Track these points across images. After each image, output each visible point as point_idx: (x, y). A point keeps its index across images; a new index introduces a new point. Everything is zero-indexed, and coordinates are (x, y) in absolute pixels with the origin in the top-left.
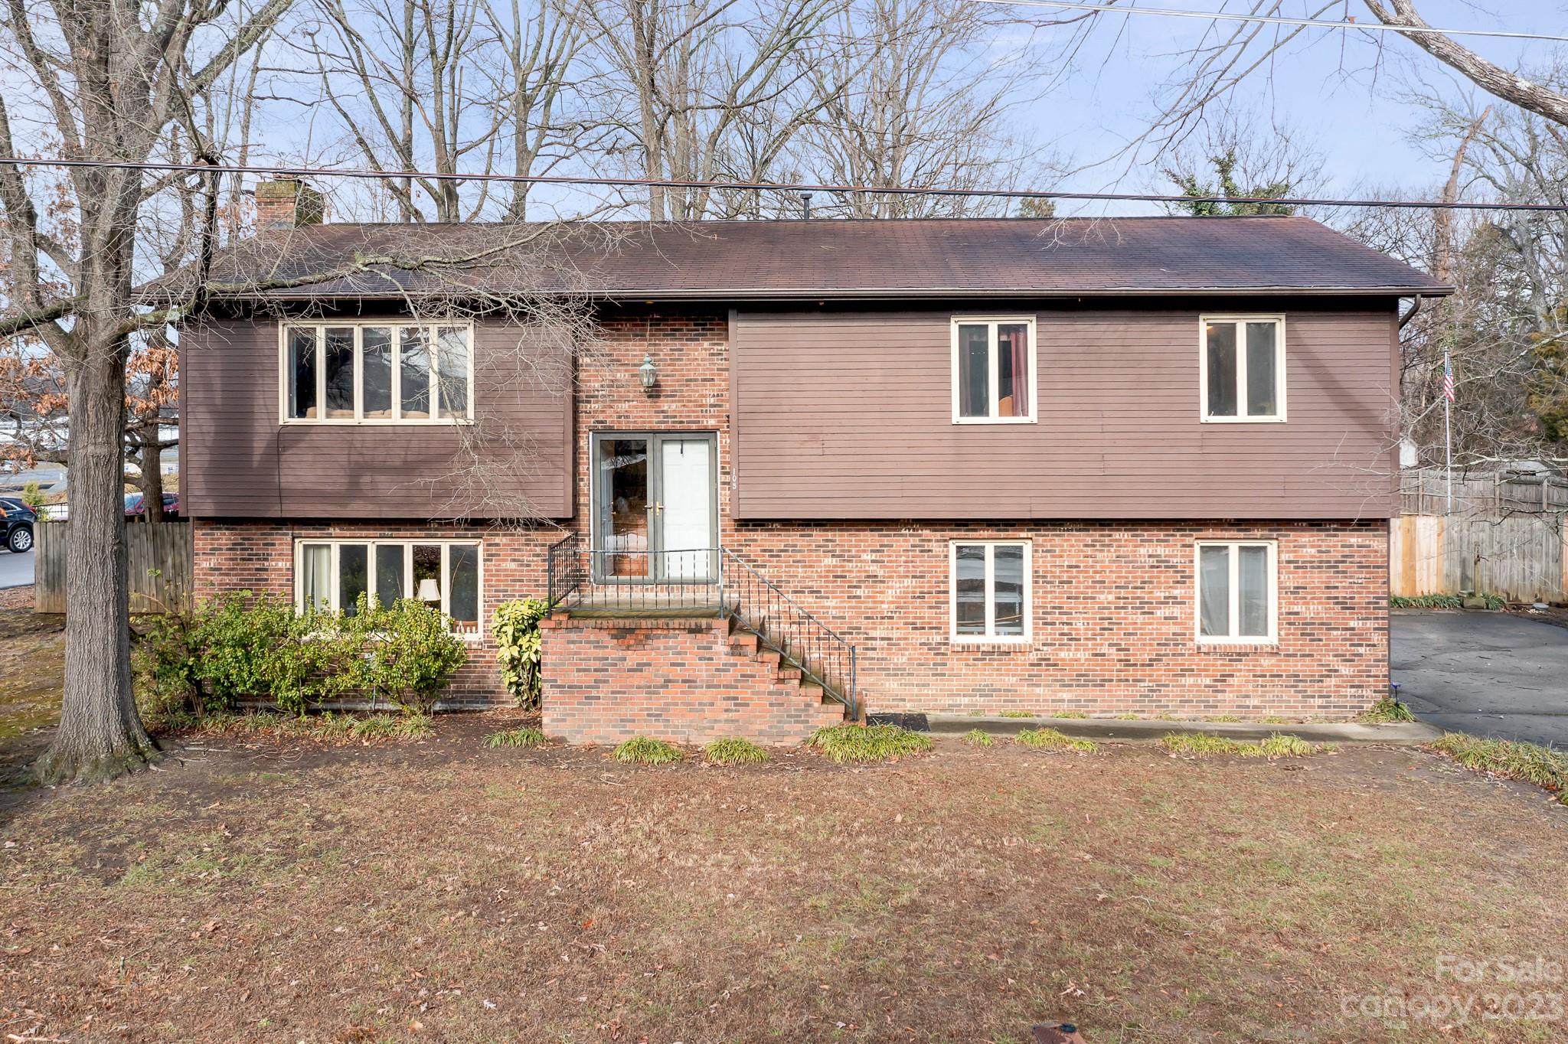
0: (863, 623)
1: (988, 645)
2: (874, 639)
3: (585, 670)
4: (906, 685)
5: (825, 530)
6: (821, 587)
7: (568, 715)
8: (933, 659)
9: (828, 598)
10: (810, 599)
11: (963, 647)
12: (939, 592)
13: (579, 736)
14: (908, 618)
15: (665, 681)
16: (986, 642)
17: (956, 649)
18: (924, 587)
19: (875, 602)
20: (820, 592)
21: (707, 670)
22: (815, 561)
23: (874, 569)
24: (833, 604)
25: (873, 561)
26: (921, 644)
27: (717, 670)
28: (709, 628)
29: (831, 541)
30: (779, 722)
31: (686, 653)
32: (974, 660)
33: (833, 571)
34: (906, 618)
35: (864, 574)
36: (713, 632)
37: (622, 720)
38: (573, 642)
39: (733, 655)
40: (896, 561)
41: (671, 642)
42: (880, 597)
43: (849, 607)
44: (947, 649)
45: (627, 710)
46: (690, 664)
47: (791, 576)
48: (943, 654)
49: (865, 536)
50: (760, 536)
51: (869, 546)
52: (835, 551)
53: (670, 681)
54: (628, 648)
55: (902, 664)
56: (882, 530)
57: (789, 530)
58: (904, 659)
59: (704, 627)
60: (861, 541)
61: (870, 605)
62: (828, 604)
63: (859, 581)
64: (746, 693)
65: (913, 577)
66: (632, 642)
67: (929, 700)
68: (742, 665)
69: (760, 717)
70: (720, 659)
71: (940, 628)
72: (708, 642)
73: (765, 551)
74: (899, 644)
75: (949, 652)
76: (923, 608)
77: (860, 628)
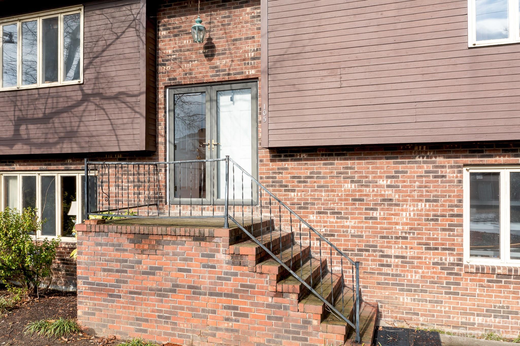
0: (379, 242)
1: (504, 268)
2: (389, 256)
3: (109, 270)
4: (419, 300)
5: (345, 159)
6: (342, 209)
7: (96, 309)
8: (446, 278)
9: (347, 218)
10: (333, 219)
11: (477, 269)
12: (453, 216)
13: (104, 330)
14: (422, 239)
15: (174, 286)
16: (501, 265)
17: (470, 270)
18: (437, 210)
19: (390, 223)
20: (340, 213)
21: (210, 278)
22: (335, 186)
23: (389, 193)
24: (352, 224)
25: (388, 186)
26: (434, 264)
27: (219, 278)
28: (212, 237)
29: (350, 168)
30: (277, 336)
31: (191, 260)
32: (489, 281)
33: (352, 195)
34: (419, 238)
35: (380, 198)
36: (216, 240)
37: (137, 319)
38: (101, 245)
39: (233, 264)
40: (410, 186)
41: (178, 249)
42: (394, 219)
43: (367, 228)
44: (461, 270)
45: (143, 310)
46: (195, 271)
47: (316, 199)
48: (456, 274)
49: (381, 163)
50: (290, 165)
51: (384, 172)
52: (353, 177)
53: (177, 286)
54: (142, 252)
55: (416, 281)
56: (397, 158)
57: (314, 160)
58: (418, 277)
59: (207, 234)
60: (377, 168)
61: (385, 226)
62: (348, 224)
63: (376, 204)
64: (245, 303)
65: (427, 201)
66: (146, 247)
67: (442, 317)
68: (242, 275)
69: (259, 329)
70: (221, 267)
71: (453, 250)
72: (211, 250)
73: (294, 177)
74: (412, 263)
75: (462, 273)
76: (436, 230)
77: (376, 246)
